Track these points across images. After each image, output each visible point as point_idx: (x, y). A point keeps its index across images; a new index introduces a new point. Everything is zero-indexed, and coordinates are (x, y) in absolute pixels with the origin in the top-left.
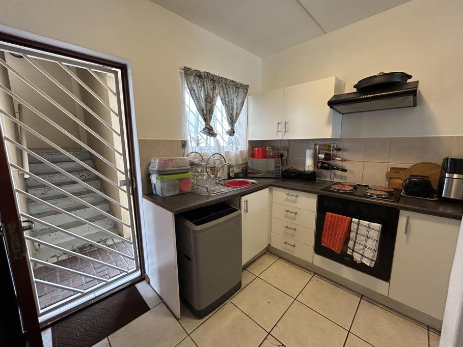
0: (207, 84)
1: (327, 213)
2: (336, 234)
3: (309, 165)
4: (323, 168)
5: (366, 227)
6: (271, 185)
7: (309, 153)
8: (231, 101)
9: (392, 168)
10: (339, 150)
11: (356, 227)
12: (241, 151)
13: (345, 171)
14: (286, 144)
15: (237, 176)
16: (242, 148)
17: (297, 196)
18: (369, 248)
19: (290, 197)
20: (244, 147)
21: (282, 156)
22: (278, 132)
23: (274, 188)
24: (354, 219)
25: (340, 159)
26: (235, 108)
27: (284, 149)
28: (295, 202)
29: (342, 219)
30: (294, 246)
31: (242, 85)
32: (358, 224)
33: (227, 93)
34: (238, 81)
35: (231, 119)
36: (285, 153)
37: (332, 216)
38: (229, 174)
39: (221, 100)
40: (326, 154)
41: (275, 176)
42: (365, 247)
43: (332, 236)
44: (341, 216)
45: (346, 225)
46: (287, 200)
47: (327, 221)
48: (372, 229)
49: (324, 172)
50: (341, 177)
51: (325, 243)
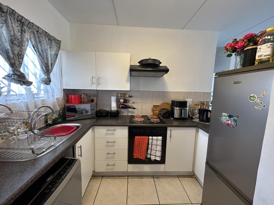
0: (12, 23)
1: (136, 137)
2: (141, 148)
3: (114, 106)
4: (123, 108)
5: (155, 140)
6: (94, 125)
7: (113, 99)
8: (45, 50)
9: (154, 106)
10: (131, 97)
11: (151, 141)
12: (57, 98)
13: (134, 108)
14: (96, 93)
15: (55, 122)
16: (57, 96)
17: (115, 130)
18: (158, 151)
19: (109, 132)
20: (59, 95)
21: (92, 101)
22: (93, 84)
23: (96, 127)
24: (150, 137)
25: (132, 102)
26: (50, 58)
27: (94, 96)
28: (113, 134)
29: (144, 138)
30: (114, 165)
31: (55, 39)
32: (152, 139)
33: (40, 42)
34: (51, 34)
35: (46, 68)
36: (95, 99)
37: (138, 138)
38: (46, 122)
39: (33, 46)
40: (124, 99)
41: (92, 116)
42: (156, 151)
43: (139, 150)
44: (143, 137)
45: (147, 141)
46: (107, 134)
47: (136, 142)
48: (159, 140)
49: (122, 110)
50: (132, 112)
51: (136, 156)
